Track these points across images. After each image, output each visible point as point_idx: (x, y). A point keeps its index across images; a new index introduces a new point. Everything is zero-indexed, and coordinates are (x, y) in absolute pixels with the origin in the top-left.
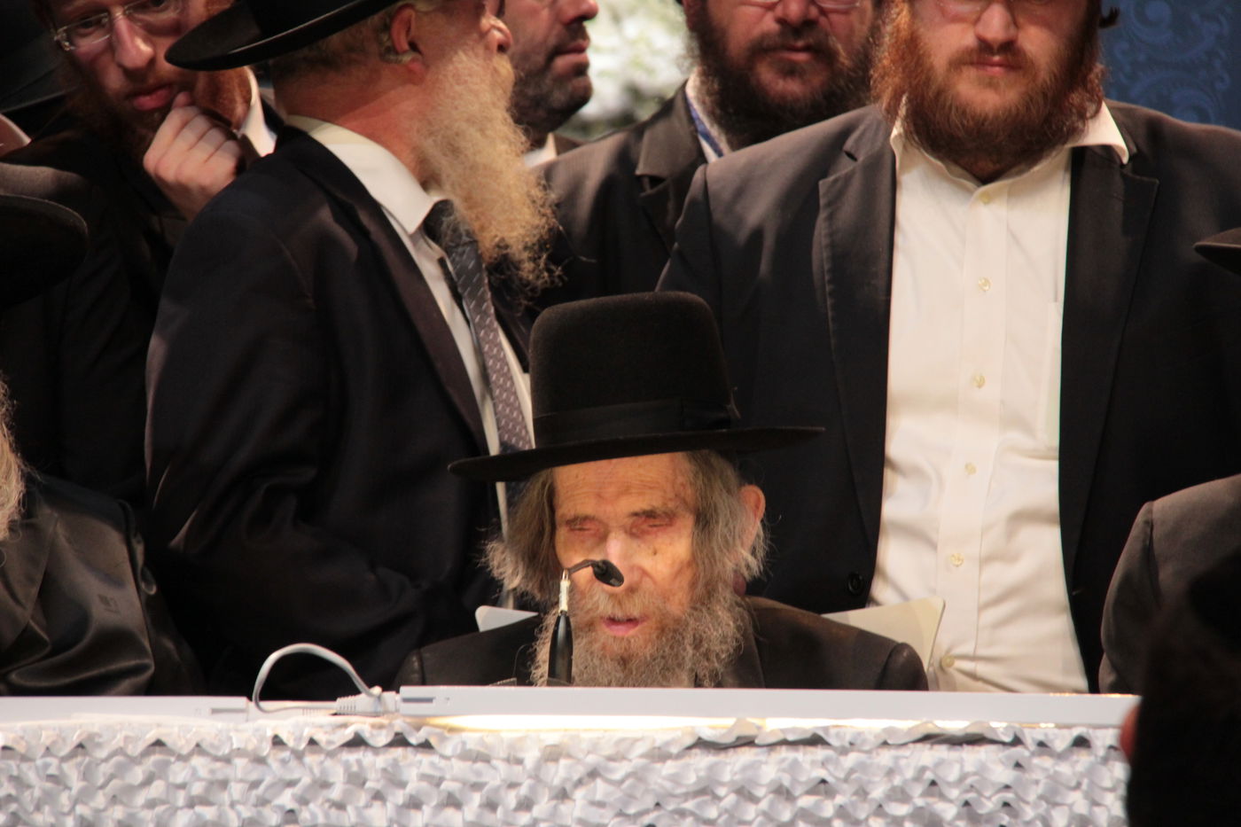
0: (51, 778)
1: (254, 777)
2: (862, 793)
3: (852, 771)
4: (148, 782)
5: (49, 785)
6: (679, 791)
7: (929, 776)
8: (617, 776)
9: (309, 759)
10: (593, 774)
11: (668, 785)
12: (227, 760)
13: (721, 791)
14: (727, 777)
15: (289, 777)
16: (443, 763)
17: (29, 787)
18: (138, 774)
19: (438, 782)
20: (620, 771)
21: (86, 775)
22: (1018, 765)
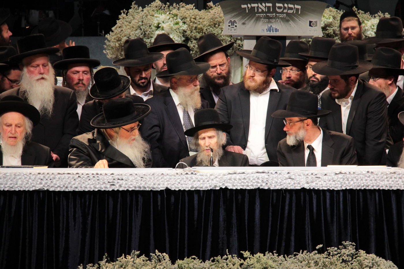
0: (150, 178)
1: (174, 178)
2: (249, 179)
3: (248, 177)
4: (162, 178)
5: (150, 179)
6: (227, 179)
7: (258, 177)
8: (219, 178)
9: (181, 176)
10: (216, 177)
11: (225, 179)
12: (171, 176)
13: (232, 179)
14: (233, 177)
15: (179, 178)
16: (198, 176)
17: (147, 179)
18: (160, 178)
19: (197, 178)
20: (219, 177)
21: (154, 178)
22: (268, 176)
